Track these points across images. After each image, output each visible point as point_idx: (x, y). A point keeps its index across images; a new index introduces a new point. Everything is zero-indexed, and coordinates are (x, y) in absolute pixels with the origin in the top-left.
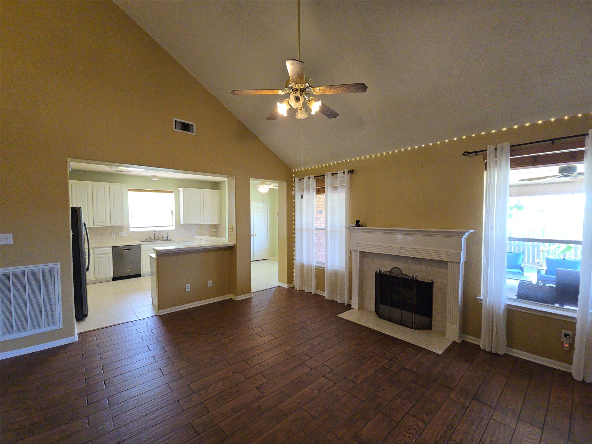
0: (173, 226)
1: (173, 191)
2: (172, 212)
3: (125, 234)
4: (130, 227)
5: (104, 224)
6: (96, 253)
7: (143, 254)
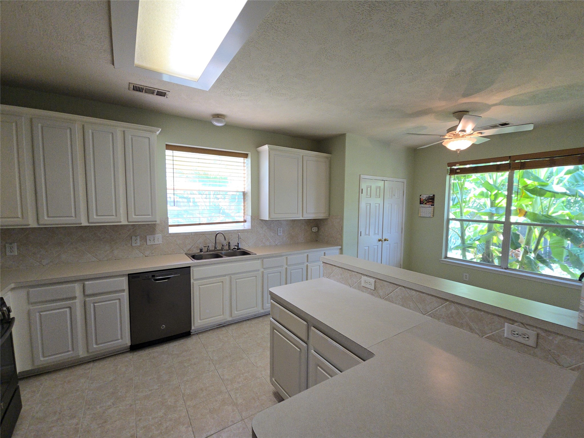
0: (245, 221)
1: (247, 154)
2: (244, 194)
3: (158, 238)
4: (169, 224)
5: (113, 218)
6: (88, 292)
7: (195, 285)
